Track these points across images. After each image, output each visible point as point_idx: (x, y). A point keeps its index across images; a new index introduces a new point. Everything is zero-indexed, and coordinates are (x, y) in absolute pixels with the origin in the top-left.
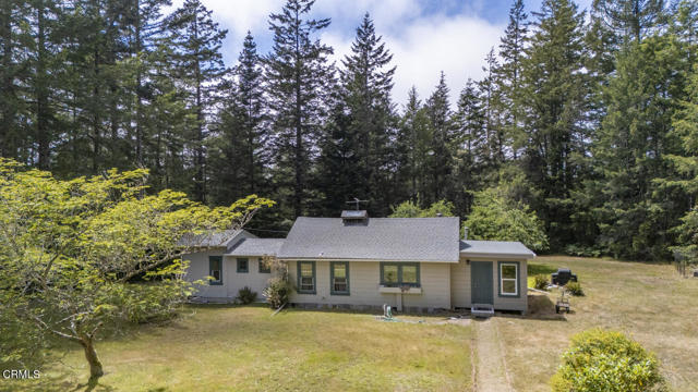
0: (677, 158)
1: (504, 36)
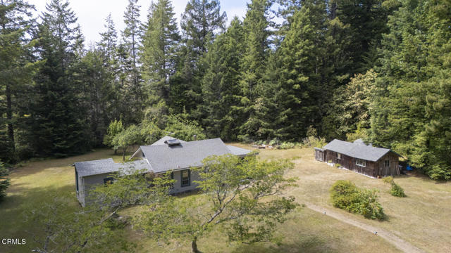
1: (126, 11)
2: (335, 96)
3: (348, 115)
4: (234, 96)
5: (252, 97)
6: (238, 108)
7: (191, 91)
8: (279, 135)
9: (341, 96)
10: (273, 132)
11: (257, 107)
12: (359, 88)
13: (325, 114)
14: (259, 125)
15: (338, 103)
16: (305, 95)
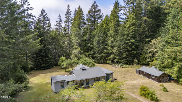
2: (145, 47)
3: (150, 55)
4: (106, 46)
5: (113, 47)
6: (107, 51)
7: (89, 44)
8: (123, 62)
9: (147, 47)
10: (120, 61)
11: (114, 51)
12: (155, 44)
13: (141, 54)
14: (115, 58)
15: (146, 50)
16: (133, 47)
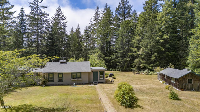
0: (133, 48)
5: (139, 48)
6: (132, 54)
11: (140, 53)
